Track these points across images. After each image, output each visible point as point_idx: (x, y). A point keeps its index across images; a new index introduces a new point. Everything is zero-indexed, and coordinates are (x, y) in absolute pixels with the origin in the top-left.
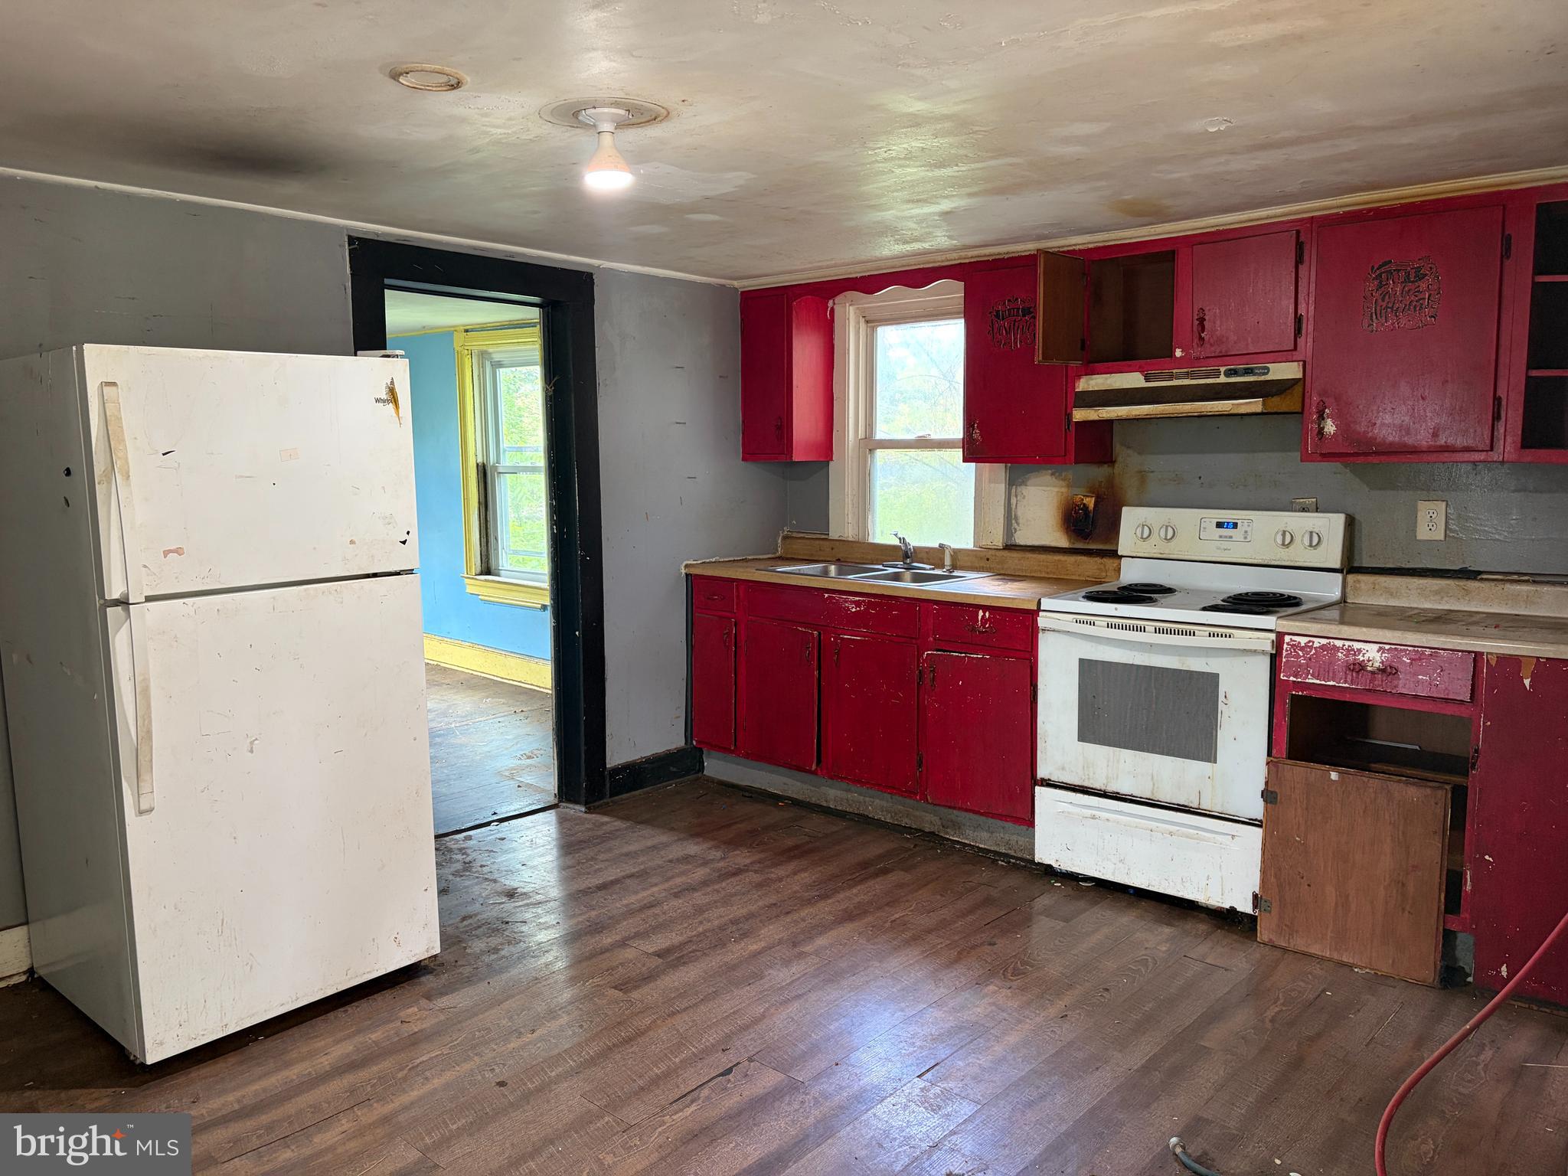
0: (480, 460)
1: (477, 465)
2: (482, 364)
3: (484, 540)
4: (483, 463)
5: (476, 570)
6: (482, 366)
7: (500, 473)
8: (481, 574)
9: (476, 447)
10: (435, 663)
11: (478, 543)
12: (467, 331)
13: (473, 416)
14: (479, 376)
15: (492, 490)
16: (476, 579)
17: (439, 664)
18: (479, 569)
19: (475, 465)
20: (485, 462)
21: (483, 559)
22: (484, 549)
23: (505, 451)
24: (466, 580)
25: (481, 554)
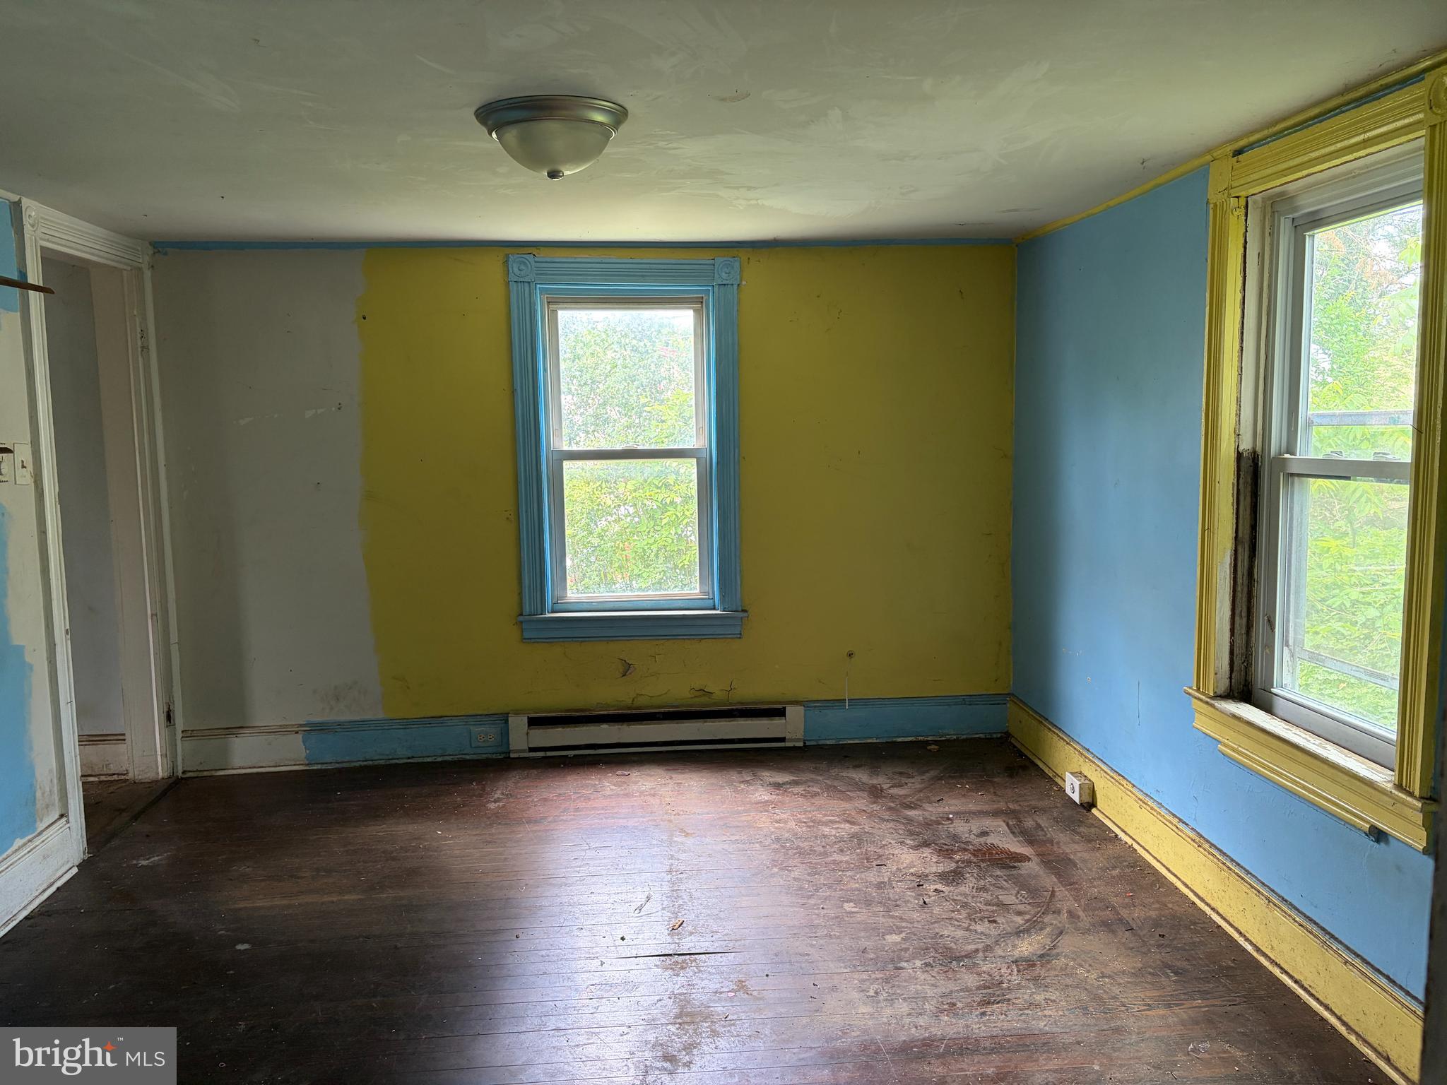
0: (1246, 445)
1: (1239, 456)
2: (1272, 227)
3: (1241, 622)
4: (1254, 452)
5: (1216, 687)
6: (1270, 234)
7: (1292, 475)
8: (1230, 695)
9: (1239, 415)
10: (1130, 842)
11: (1227, 627)
12: (1238, 153)
13: (1237, 347)
14: (1261, 256)
15: (1269, 508)
16: (1213, 706)
17: (1135, 846)
18: (1224, 685)
19: (1233, 456)
20: (1259, 449)
21: (1237, 662)
22: (1241, 641)
23: (1309, 424)
24: (1194, 700)
25: (1232, 653)
